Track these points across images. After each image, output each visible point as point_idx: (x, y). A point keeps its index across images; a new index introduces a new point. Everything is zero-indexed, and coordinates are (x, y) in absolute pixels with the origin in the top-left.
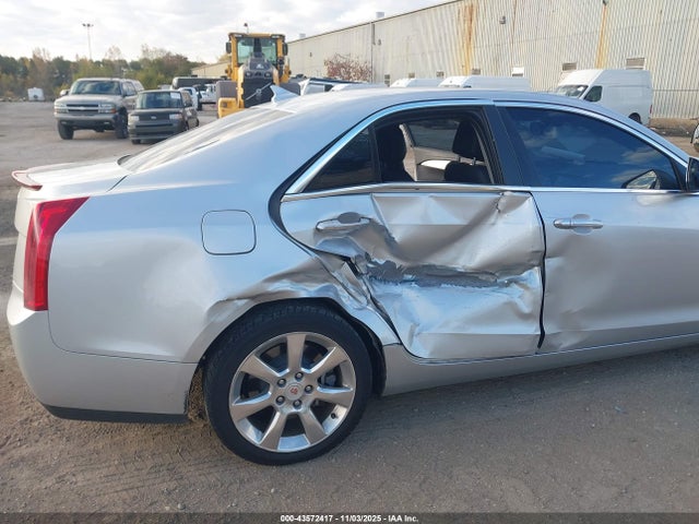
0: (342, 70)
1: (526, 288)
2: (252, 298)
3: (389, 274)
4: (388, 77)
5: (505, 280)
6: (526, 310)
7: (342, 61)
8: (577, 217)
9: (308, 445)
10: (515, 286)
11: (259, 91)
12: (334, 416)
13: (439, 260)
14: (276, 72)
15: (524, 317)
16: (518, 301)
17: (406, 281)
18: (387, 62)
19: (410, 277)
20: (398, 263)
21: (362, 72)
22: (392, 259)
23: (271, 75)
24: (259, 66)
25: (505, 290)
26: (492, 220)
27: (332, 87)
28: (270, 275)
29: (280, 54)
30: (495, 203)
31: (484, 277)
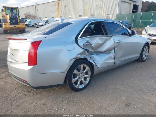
0: (29, 16)
1: (112, 53)
2: (75, 58)
3: (91, 53)
4: (40, 18)
5: (109, 52)
6: (113, 57)
7: (28, 14)
8: (119, 40)
9: (84, 86)
10: (111, 53)
11: (14, 21)
12: (87, 80)
13: (99, 50)
14: (18, 16)
15: (112, 59)
16: (111, 56)
17: (94, 54)
18: (40, 15)
19: (94, 53)
20: (93, 51)
21: (34, 17)
22: (92, 50)
23: (17, 17)
24: (13, 15)
25: (109, 54)
26: (107, 42)
27: (27, 20)
28: (78, 54)
29: (18, 12)
30: (107, 39)
31: (105, 52)
